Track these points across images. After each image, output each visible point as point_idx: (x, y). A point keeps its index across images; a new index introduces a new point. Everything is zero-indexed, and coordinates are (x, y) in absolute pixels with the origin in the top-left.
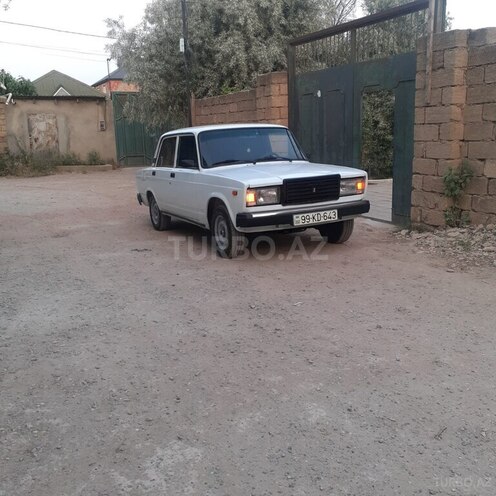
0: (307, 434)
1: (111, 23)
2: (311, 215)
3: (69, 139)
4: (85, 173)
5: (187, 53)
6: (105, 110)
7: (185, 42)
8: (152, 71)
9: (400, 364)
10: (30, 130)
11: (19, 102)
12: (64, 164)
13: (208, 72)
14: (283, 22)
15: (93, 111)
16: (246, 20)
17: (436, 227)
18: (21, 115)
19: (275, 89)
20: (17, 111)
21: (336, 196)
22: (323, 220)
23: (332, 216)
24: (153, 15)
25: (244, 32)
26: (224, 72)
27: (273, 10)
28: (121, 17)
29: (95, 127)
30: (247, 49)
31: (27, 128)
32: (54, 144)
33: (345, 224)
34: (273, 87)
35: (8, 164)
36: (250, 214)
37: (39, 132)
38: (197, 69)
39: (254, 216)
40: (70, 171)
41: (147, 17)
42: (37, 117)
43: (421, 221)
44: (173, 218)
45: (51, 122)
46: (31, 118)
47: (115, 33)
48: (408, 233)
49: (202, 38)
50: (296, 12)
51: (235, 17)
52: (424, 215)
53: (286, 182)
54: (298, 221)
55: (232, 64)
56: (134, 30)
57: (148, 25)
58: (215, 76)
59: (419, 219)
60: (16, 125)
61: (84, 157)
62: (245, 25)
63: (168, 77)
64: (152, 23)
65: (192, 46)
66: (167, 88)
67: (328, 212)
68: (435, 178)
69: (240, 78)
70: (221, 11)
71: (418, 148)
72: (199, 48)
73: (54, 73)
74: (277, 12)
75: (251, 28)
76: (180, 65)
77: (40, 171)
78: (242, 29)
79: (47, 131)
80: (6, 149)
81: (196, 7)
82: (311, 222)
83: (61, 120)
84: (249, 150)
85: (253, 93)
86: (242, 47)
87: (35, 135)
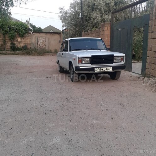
0: (45, 149)
1: (61, 9)
2: (101, 68)
3: (49, 45)
4: (53, 56)
5: (82, 18)
6: (60, 37)
7: (81, 14)
8: (71, 23)
9: (104, 124)
10: (38, 42)
11: (35, 33)
12: (47, 53)
13: (89, 24)
14: (114, 7)
15: (57, 37)
16: (101, 7)
17: (154, 76)
18: (36, 37)
19: (106, 28)
20: (34, 36)
21: (112, 62)
22: (106, 70)
23: (110, 69)
24: (73, 6)
25: (101, 11)
26: (94, 24)
27: (111, 4)
28: (64, 7)
29: (57, 42)
30: (101, 16)
31: (37, 41)
32: (45, 46)
33: (117, 73)
34: (105, 27)
35: (31, 52)
36: (79, 67)
37: (40, 43)
38: (85, 23)
39: (80, 67)
40: (48, 55)
41: (70, 7)
42: (40, 38)
43: (149, 74)
44: (65, 69)
45: (44, 40)
46: (38, 38)
47: (62, 12)
48: (144, 78)
49: (87, 13)
50: (119, 4)
51: (97, 6)
52: (150, 72)
53: (93, 56)
54: (97, 70)
55: (95, 21)
56: (67, 11)
57: (71, 9)
58: (91, 25)
59: (148, 73)
60: (34, 40)
61: (53, 51)
62: (101, 8)
63: (76, 26)
64: (72, 8)
65: (83, 15)
66: (76, 29)
67: (108, 68)
68: (154, 58)
69: (98, 26)
70: (94, 4)
71: (149, 47)
72: (86, 16)
73: (50, 26)
74: (112, 4)
75: (102, 10)
76: (80, 22)
77: (40, 54)
78: (100, 10)
79: (43, 42)
80: (30, 47)
81: (86, 3)
82: (101, 71)
83: (47, 39)
84: (87, 46)
85: (100, 29)
86: (99, 16)
87: (39, 43)
